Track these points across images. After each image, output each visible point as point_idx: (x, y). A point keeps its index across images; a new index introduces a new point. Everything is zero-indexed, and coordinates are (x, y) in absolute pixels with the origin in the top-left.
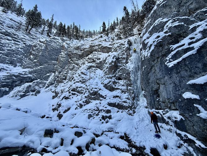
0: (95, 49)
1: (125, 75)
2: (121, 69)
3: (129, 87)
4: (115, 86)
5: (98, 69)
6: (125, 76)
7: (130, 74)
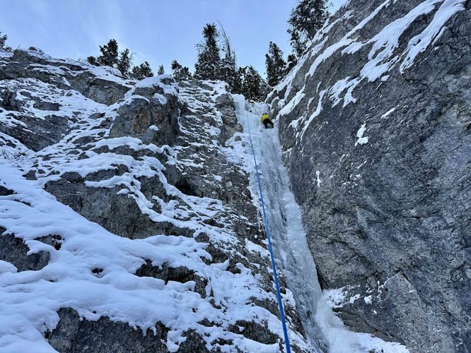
0: (42, 70)
1: (219, 178)
2: (197, 149)
3: (251, 246)
4: (157, 209)
5: (18, 143)
6: (223, 184)
7: (247, 183)
